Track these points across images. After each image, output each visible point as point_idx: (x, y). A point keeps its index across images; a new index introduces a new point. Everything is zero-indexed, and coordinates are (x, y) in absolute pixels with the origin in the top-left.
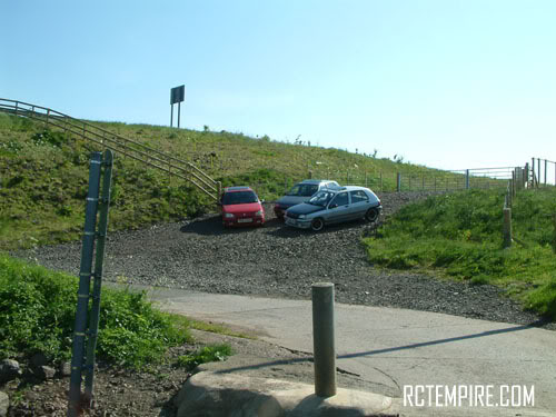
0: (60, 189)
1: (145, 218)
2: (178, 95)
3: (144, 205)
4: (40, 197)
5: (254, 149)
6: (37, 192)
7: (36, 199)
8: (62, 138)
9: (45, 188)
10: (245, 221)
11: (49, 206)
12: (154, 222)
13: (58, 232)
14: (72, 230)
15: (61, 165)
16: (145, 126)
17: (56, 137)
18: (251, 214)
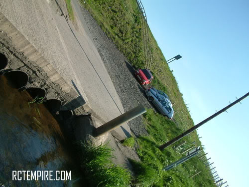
0: (120, 25)
1: (124, 51)
2: (178, 57)
3: (129, 50)
4: (113, 20)
5: (174, 89)
6: (114, 18)
7: (112, 18)
8: (138, 23)
9: (117, 20)
10: (139, 78)
11: (112, 23)
12: (124, 54)
13: (103, 25)
14: (107, 29)
15: (129, 24)
16: (160, 51)
17: (138, 21)
18: (142, 78)
